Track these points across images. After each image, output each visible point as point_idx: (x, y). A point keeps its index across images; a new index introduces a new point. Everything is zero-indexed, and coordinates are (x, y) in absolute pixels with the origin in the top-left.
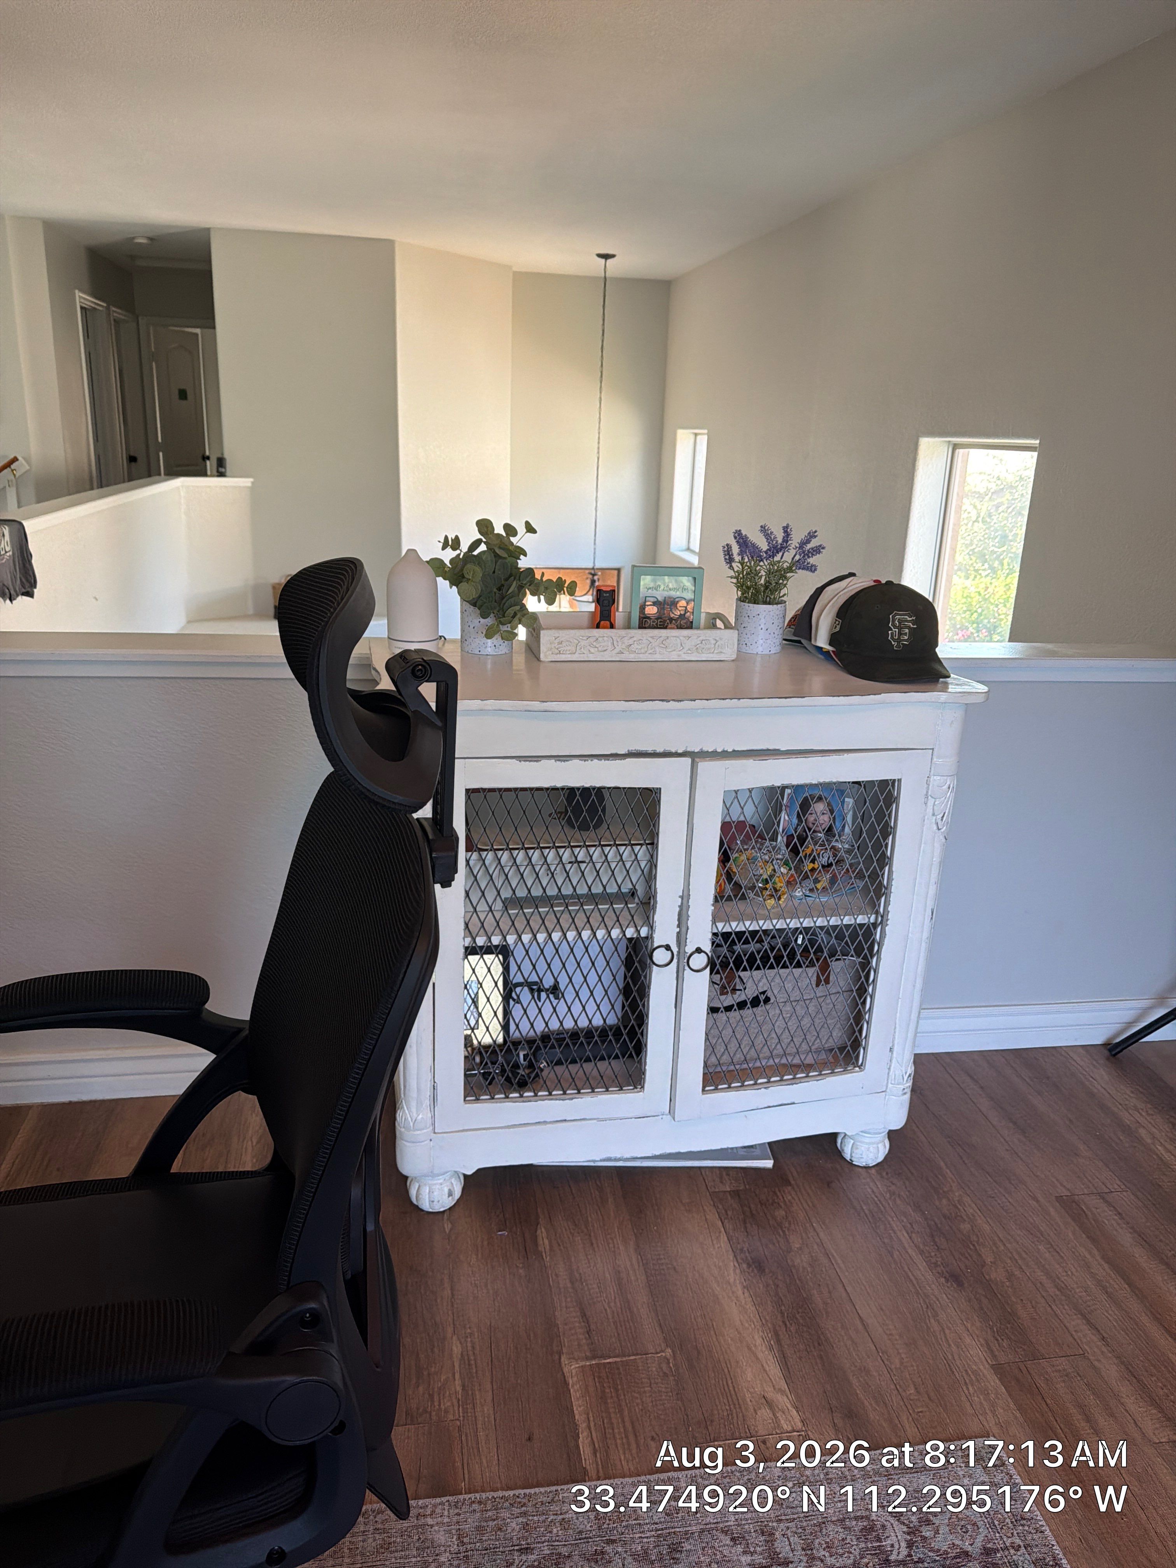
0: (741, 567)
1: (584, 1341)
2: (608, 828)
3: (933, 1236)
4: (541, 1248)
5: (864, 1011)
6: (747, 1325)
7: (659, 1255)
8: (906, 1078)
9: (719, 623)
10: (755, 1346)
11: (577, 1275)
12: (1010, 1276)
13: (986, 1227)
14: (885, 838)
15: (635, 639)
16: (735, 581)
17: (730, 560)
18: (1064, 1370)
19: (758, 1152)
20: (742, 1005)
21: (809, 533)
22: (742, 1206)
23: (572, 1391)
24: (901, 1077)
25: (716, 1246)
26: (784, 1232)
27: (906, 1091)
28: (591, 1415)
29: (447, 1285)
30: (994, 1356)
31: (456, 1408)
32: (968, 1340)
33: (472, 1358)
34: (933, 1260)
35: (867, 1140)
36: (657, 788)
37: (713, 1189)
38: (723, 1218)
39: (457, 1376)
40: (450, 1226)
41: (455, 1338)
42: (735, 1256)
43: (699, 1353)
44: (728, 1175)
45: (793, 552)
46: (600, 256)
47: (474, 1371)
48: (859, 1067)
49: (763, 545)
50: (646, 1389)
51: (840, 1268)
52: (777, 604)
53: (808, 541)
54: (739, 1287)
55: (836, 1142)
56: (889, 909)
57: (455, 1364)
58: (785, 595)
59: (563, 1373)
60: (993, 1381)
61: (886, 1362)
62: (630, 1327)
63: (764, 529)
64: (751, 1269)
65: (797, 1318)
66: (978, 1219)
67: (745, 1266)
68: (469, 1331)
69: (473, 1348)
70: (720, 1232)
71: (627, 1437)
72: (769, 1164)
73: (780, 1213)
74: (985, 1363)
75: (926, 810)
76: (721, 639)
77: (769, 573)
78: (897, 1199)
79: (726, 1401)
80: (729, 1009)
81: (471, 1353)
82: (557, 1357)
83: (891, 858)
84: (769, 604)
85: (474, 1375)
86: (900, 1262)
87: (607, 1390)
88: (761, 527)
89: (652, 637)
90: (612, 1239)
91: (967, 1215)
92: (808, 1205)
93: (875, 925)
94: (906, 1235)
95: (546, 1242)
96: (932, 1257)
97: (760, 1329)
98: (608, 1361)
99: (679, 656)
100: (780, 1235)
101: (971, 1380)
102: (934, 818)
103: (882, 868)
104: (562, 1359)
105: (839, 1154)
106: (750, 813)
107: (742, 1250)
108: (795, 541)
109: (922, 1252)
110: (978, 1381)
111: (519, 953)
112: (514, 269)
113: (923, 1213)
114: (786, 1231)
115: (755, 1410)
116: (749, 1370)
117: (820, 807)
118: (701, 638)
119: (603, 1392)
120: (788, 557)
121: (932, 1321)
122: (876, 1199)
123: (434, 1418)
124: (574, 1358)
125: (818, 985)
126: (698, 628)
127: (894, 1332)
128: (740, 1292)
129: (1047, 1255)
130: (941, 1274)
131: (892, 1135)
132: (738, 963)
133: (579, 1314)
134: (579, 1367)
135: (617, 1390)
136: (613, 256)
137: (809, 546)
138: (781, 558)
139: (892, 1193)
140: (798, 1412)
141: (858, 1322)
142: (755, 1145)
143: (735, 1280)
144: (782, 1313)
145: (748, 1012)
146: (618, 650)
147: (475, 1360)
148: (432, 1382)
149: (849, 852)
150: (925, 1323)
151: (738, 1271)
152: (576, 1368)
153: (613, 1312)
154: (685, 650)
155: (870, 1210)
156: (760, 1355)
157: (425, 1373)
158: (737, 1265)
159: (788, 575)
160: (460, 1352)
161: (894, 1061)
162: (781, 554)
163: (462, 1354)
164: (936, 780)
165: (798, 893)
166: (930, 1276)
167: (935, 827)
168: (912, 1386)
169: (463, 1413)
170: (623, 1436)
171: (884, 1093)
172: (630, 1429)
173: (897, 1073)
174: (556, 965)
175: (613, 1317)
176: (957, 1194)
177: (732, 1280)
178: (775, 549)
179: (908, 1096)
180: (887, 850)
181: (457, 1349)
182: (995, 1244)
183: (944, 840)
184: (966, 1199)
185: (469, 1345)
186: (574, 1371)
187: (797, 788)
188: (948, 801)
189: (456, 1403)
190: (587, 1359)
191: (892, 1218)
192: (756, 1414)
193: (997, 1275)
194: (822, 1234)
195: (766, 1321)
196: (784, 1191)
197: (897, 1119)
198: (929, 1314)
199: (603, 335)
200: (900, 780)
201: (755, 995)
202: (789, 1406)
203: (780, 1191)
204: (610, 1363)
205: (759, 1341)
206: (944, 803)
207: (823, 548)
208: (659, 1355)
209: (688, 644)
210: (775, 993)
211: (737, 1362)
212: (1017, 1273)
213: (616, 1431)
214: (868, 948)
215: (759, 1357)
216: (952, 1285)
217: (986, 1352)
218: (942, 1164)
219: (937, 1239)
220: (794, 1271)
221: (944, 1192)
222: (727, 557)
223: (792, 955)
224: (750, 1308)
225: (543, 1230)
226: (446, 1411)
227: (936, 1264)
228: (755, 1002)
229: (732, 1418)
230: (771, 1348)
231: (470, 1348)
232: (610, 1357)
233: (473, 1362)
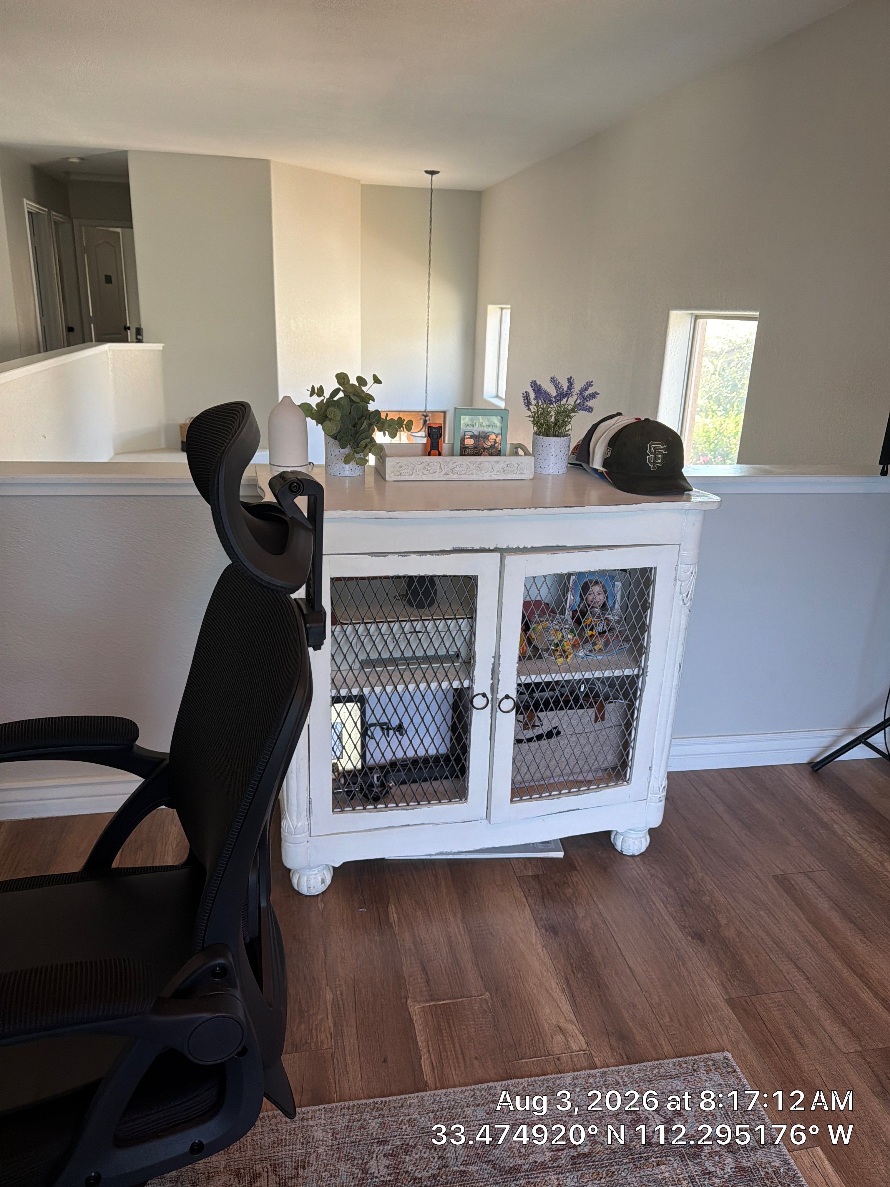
0: (536, 409)
1: (424, 989)
2: (439, 606)
3: (682, 906)
4: (391, 920)
5: (630, 740)
6: (545, 974)
7: (480, 923)
8: (661, 790)
9: (520, 452)
10: (552, 989)
11: (418, 940)
12: (739, 934)
13: (722, 899)
14: (645, 611)
15: (457, 463)
16: (532, 419)
17: (528, 404)
18: (779, 1002)
19: (552, 846)
20: (539, 737)
21: (587, 383)
22: (541, 886)
23: (416, 1025)
24: (658, 789)
25: (522, 916)
26: (572, 905)
27: (661, 799)
28: (430, 1043)
29: (321, 950)
30: (727, 993)
31: (329, 1039)
32: (709, 981)
33: (341, 1002)
34: (683, 924)
35: (633, 836)
36: (475, 576)
37: (519, 875)
38: (527, 895)
39: (330, 1016)
40: (323, 905)
41: (328, 988)
42: (536, 923)
43: (510, 995)
44: (530, 863)
45: (575, 397)
46: (427, 172)
47: (343, 1012)
48: (627, 782)
49: (553, 392)
50: (471, 1022)
51: (614, 930)
52: (563, 436)
53: (586, 389)
54: (539, 946)
55: (610, 838)
56: (648, 664)
57: (328, 1007)
58: (569, 429)
59: (409, 1013)
60: (727, 1011)
61: (648, 999)
62: (458, 978)
63: (553, 380)
64: (548, 933)
65: (582, 968)
66: (716, 892)
67: (543, 930)
68: (338, 983)
69: (341, 994)
70: (525, 906)
71: (457, 1058)
72: (560, 855)
73: (569, 891)
74: (721, 998)
75: (675, 590)
76: (522, 463)
77: (558, 413)
78: (656, 880)
79: (530, 1030)
80: (530, 740)
81: (339, 999)
82: (404, 1000)
83: (649, 626)
84: (558, 436)
85: (343, 1015)
86: (658, 926)
87: (442, 1024)
88: (551, 378)
89: (470, 462)
90: (444, 912)
91: (707, 890)
92: (590, 884)
93: (638, 676)
94: (662, 904)
95: (395, 915)
96: (682, 921)
97: (555, 977)
98: (443, 1002)
99: (491, 476)
100: (569, 908)
101: (711, 1011)
102: (681, 595)
103: (643, 634)
104: (408, 1002)
105: (612, 846)
106: (544, 594)
107: (541, 919)
108: (577, 389)
109: (674, 918)
110: (716, 1011)
111: (373, 701)
112: (362, 183)
113: (675, 889)
114: (574, 905)
115: (552, 1036)
116: (547, 1007)
117: (597, 589)
118: (507, 463)
119: (439, 1025)
120: (572, 401)
121: (682, 968)
122: (640, 880)
123: (313, 1048)
124: (416, 1001)
125: (596, 722)
126: (505, 455)
127: (654, 977)
128: (540, 950)
129: (767, 918)
130: (689, 934)
131: (651, 832)
132: (537, 705)
133: (420, 968)
134: (421, 1008)
135: (449, 1024)
136: (437, 172)
137: (587, 393)
138: (567, 402)
139: (652, 875)
140: (583, 1036)
141: (628, 970)
142: (550, 841)
143: (536, 941)
144: (572, 965)
145: (544, 742)
146: (444, 472)
147: (343, 1005)
148: (311, 1022)
149: (618, 622)
150: (677, 969)
151: (538, 934)
152: (418, 1008)
153: (446, 967)
154: (495, 472)
155: (636, 888)
156: (555, 995)
157: (306, 1014)
158: (537, 930)
159: (572, 414)
160: (331, 999)
161: (652, 777)
162: (566, 399)
163: (333, 1000)
164: (682, 567)
165: (581, 654)
166: (680, 935)
167: (682, 603)
168: (667, 1016)
169: (335, 1043)
170: (454, 1057)
171: (645, 801)
172: (460, 1052)
173: (655, 786)
174: (401, 710)
175: (446, 970)
176: (700, 875)
177: (534, 941)
178: (562, 395)
179: (663, 803)
180: (646, 620)
181: (329, 996)
182: (728, 911)
183: (689, 612)
184: (707, 878)
185: (338, 993)
186: (417, 1011)
187: (580, 575)
188: (691, 584)
189: (329, 1036)
190: (427, 1001)
191: (652, 893)
192: (553, 1039)
193: (730, 933)
194: (600, 906)
195: (560, 971)
196: (572, 876)
197: (655, 820)
198: (680, 963)
199: (431, 233)
200: (655, 568)
201: (549, 729)
202: (577, 1032)
203: (569, 875)
204: (444, 1004)
205: (554, 985)
206: (688, 583)
207: (598, 394)
208: (480, 997)
209: (498, 467)
210: (566, 729)
211: (539, 1001)
212: (745, 932)
213: (449, 1053)
214: (632, 693)
215: (555, 997)
216: (697, 942)
217: (722, 990)
218: (688, 852)
219: (685, 908)
220: (580, 934)
221: (690, 873)
222: (526, 401)
223: (576, 700)
224: (547, 960)
225: (393, 906)
226: (322, 1042)
227: (685, 927)
228: (550, 735)
229: (535, 1042)
230: (563, 990)
231: (339, 996)
232: (444, 1000)
233: (341, 1006)
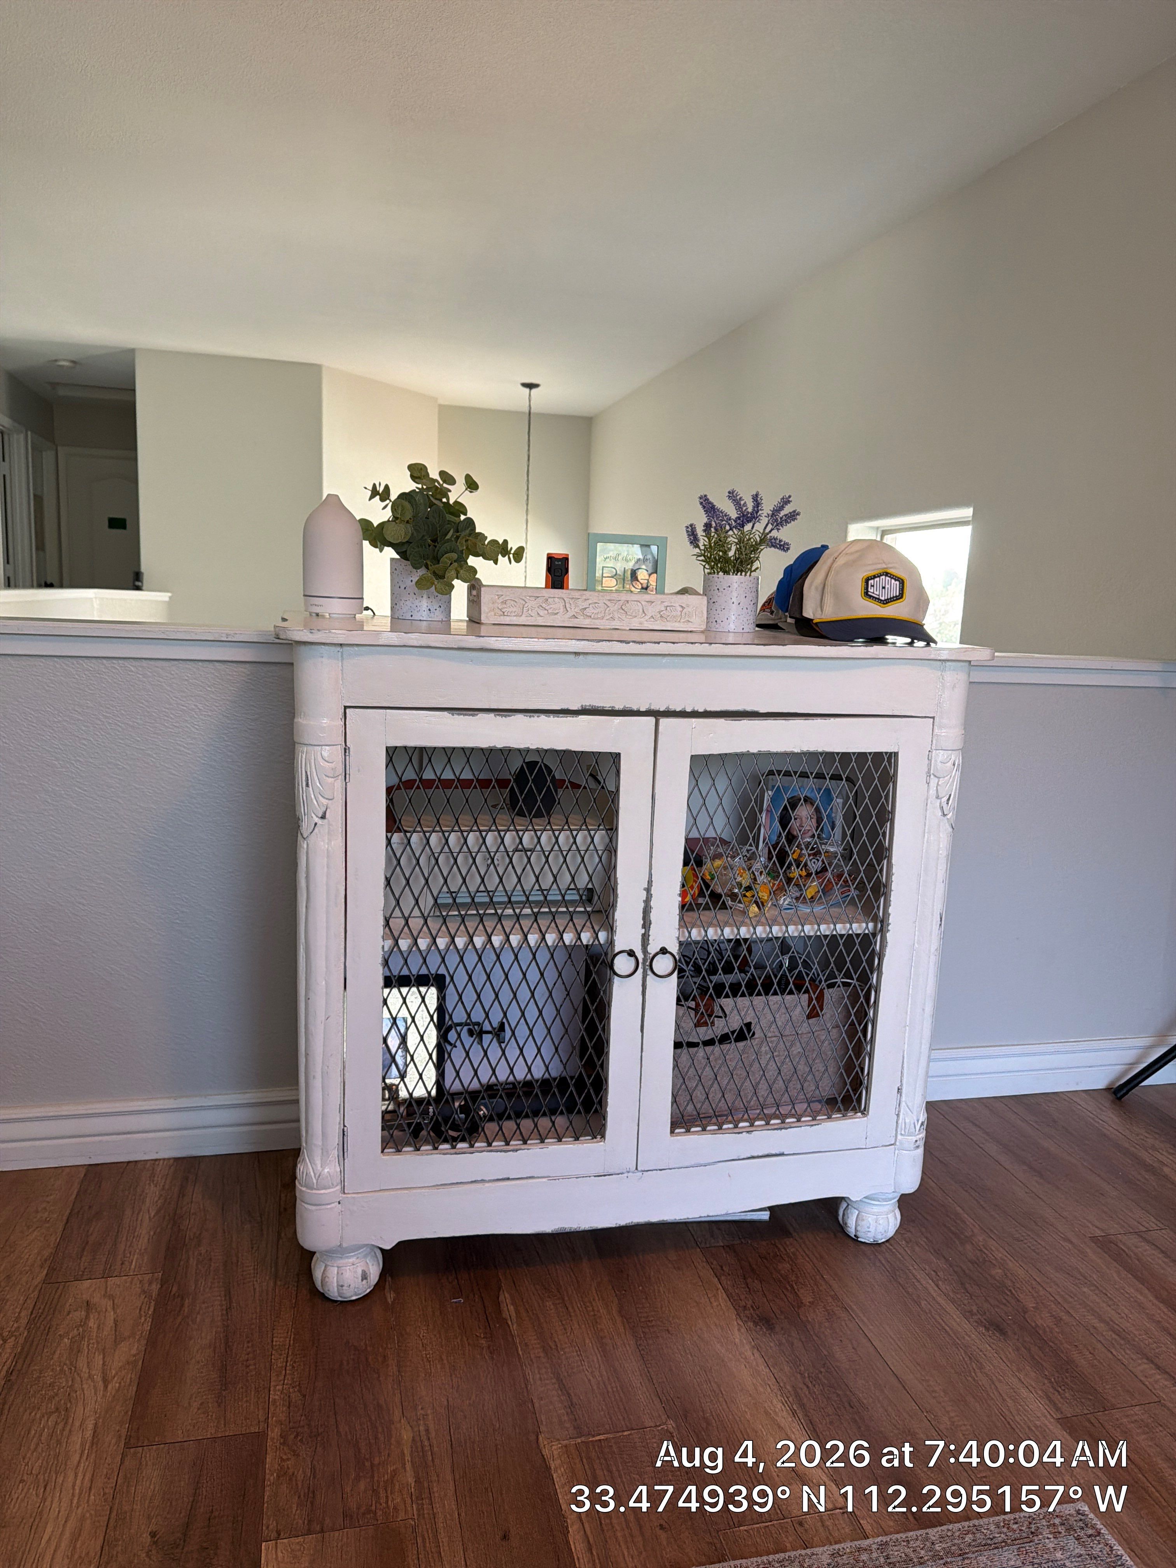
0: (707, 542)
1: (566, 1418)
3: (962, 1283)
4: (505, 1316)
5: (866, 1039)
6: (761, 1389)
8: (918, 1128)
10: (775, 1412)
14: (883, 825)
15: (591, 601)
16: (701, 558)
17: (694, 539)
18: (1141, 1419)
21: (782, 499)
23: (555, 1476)
27: (915, 1145)
29: (392, 1361)
30: (1057, 1409)
31: (408, 1504)
32: (1024, 1393)
33: (426, 1443)
35: (874, 1209)
36: (616, 754)
37: (703, 1246)
38: (718, 1274)
39: (408, 1466)
41: (404, 1421)
42: (738, 1314)
43: (707, 1424)
44: (719, 1229)
45: (764, 522)
46: (524, 385)
47: (430, 1460)
48: (863, 1114)
49: (732, 513)
50: (647, 1468)
51: (862, 1321)
52: (749, 575)
53: (781, 508)
54: (747, 1347)
56: (890, 912)
57: (405, 1451)
58: (757, 568)
59: (543, 1455)
61: (933, 1423)
62: (621, 1398)
63: (732, 496)
64: (758, 1328)
65: (820, 1380)
67: (751, 1324)
68: (421, 1412)
69: (427, 1431)
71: (628, 1527)
72: (764, 1216)
73: (784, 1267)
74: (1049, 1417)
75: (928, 792)
76: (688, 606)
77: (739, 544)
78: (916, 1247)
80: (707, 1043)
81: (424, 1438)
82: (532, 1438)
84: (741, 574)
85: (431, 1465)
87: (599, 1473)
88: (729, 492)
90: (590, 1303)
91: (996, 1260)
92: (815, 1256)
93: (874, 935)
94: (932, 1283)
95: (511, 1308)
96: (965, 1305)
97: (778, 1393)
98: (597, 1438)
99: (643, 624)
100: (787, 1291)
102: (939, 802)
103: (880, 862)
104: (541, 1439)
107: (745, 1308)
108: (766, 509)
109: (953, 1301)
113: (947, 1260)
116: (771, 1439)
118: (667, 604)
119: (594, 1475)
120: (759, 528)
121: (979, 1374)
123: (381, 1518)
124: (554, 1437)
127: (937, 1389)
128: (749, 1353)
129: (1095, 1298)
130: (979, 1323)
133: (557, 1386)
134: (561, 1447)
135: (611, 1472)
136: (537, 385)
137: (782, 514)
138: (751, 529)
141: (893, 1380)
143: (741, 1341)
144: (803, 1375)
146: (570, 614)
147: (430, 1445)
148: (376, 1476)
150: (971, 1376)
152: (558, 1449)
153: (599, 1383)
154: (648, 620)
155: (886, 1259)
156: (782, 1422)
157: (368, 1465)
158: (741, 1324)
159: (759, 550)
160: (410, 1439)
161: (904, 1103)
162: (751, 524)
163: (413, 1440)
164: (939, 755)
167: (940, 814)
169: (418, 1510)
171: (893, 1146)
173: (907, 1121)
175: (599, 1388)
176: (981, 1239)
177: (738, 1341)
178: (746, 518)
180: (885, 839)
181: (407, 1435)
182: (1034, 1288)
183: (951, 829)
184: (993, 1244)
185: (422, 1428)
186: (555, 1451)
188: (953, 780)
189: (408, 1499)
190: (571, 1437)
191: (913, 1266)
193: (1043, 1320)
194: (836, 1288)
195: (785, 1383)
196: (786, 1245)
197: (910, 1180)
198: (974, 1366)
200: (896, 754)
201: (739, 1027)
203: (781, 1243)
204: (599, 1441)
205: (778, 1407)
206: (949, 780)
207: (796, 515)
208: (659, 1428)
211: (756, 1432)
212: (1066, 1318)
214: (867, 960)
215: (782, 1424)
216: (995, 1335)
217: (1048, 1405)
219: (967, 1286)
220: (810, 1328)
221: (966, 1236)
222: (691, 537)
224: (762, 1368)
225: (506, 1294)
226: (396, 1508)
227: (971, 1312)
228: (739, 1037)
230: (794, 1414)
231: (423, 1433)
232: (599, 1434)
233: (427, 1448)
